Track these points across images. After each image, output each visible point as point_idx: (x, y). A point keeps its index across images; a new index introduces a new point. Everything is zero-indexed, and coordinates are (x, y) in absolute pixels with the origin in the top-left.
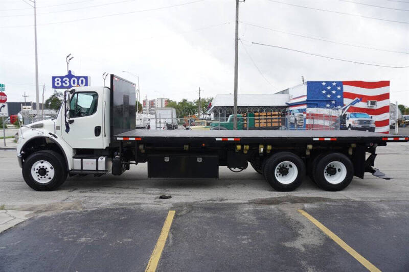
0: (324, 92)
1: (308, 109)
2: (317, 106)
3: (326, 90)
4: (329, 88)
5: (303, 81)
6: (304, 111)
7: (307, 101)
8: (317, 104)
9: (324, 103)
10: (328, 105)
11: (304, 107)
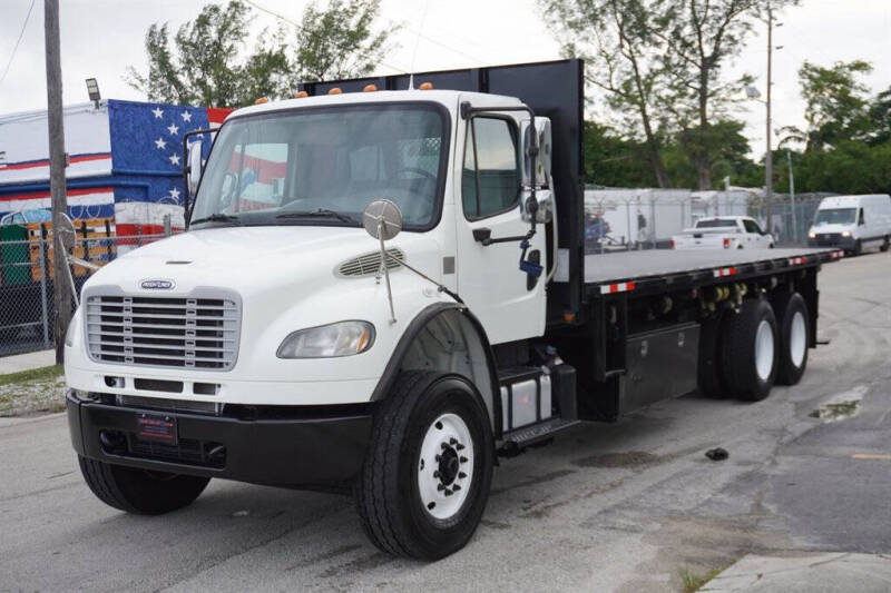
0: (161, 144)
1: (118, 206)
2: (145, 195)
3: (167, 137)
4: (173, 129)
5: (95, 96)
6: (106, 212)
7: (115, 174)
8: (145, 188)
9: (165, 183)
10: (175, 194)
11: (107, 198)
